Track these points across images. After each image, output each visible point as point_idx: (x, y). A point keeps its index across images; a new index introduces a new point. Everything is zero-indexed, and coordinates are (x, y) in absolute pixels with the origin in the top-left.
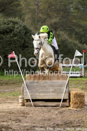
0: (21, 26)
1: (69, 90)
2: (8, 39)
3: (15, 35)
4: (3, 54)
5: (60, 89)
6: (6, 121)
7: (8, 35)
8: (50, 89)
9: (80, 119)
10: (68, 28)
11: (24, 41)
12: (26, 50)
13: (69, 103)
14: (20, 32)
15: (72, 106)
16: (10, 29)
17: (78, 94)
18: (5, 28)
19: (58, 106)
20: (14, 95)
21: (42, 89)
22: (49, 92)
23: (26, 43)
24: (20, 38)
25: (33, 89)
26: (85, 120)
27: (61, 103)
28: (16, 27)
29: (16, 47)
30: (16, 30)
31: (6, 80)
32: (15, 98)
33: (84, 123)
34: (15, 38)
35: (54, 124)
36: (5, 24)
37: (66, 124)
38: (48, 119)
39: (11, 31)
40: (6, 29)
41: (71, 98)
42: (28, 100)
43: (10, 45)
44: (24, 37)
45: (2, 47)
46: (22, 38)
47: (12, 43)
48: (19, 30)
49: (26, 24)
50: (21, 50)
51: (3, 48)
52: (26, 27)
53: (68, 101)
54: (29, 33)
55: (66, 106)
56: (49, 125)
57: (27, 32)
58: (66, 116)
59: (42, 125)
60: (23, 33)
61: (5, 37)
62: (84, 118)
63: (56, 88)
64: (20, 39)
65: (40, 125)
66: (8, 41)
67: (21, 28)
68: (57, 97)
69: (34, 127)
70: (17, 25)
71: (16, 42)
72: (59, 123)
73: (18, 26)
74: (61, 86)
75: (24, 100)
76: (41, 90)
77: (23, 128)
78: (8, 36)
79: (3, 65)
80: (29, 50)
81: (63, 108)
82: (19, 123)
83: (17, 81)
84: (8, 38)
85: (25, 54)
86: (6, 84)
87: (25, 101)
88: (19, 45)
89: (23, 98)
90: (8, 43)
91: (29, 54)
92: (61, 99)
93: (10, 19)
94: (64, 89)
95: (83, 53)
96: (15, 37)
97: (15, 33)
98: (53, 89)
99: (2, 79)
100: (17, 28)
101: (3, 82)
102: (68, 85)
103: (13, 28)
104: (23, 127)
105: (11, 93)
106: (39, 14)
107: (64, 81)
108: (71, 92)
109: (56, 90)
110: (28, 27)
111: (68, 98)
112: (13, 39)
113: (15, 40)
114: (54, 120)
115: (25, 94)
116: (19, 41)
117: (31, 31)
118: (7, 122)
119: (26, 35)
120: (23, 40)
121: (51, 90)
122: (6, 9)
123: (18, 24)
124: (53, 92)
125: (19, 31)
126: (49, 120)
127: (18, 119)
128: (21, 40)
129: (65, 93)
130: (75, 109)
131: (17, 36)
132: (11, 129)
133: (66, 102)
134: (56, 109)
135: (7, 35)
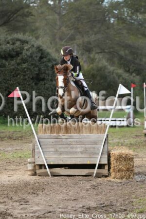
0: (33, 46)
1: (108, 149)
2: (13, 67)
3: (24, 61)
4: (6, 90)
5: (94, 148)
6: (4, 202)
7: (13, 60)
8: (77, 148)
9: (127, 197)
10: (107, 49)
11: (39, 70)
12: (42, 85)
13: (109, 170)
14: (31, 57)
15: (113, 175)
16: (16, 52)
17: (123, 156)
18: (8, 49)
19: (90, 176)
20: (20, 157)
21: (64, 148)
22: (76, 153)
23: (42, 73)
24: (32, 64)
25: (49, 148)
26: (135, 200)
27: (96, 170)
28: (25, 48)
29: (25, 79)
30: (25, 53)
31: (9, 132)
32: (22, 162)
33: (133, 205)
34: (25, 66)
35: (83, 207)
36: (8, 43)
37: (103, 207)
38: (73, 198)
39: (18, 54)
40: (10, 51)
41: (112, 163)
42: (41, 166)
43: (17, 76)
44: (38, 63)
45: (4, 79)
46: (36, 66)
47: (19, 74)
48: (30, 52)
49: (41, 44)
50: (33, 84)
51: (5, 81)
52: (41, 48)
53: (107, 167)
54: (46, 58)
55: (103, 176)
56: (74, 209)
57: (43, 56)
58: (104, 193)
59: (62, 208)
60: (36, 57)
61: (9, 64)
62: (134, 196)
63: (87, 146)
64: (32, 67)
65: (60, 210)
66: (14, 69)
67: (34, 49)
68: (90, 161)
69: (50, 212)
70: (26, 44)
71: (25, 72)
72: (91, 206)
73: (29, 47)
74: (96, 143)
75: (35, 166)
76: (62, 150)
77: (31, 215)
78: (13, 62)
79: (5, 107)
80: (47, 85)
81: (99, 179)
82: (25, 206)
83: (28, 133)
84: (13, 65)
85: (40, 91)
86: (10, 138)
87: (37, 167)
88: (31, 77)
89: (34, 163)
90: (13, 73)
91: (46, 91)
92: (95, 165)
93: (16, 36)
94: (101, 147)
95: (132, 89)
96: (24, 63)
97: (24, 58)
98: (82, 147)
99: (3, 131)
100: (27, 50)
101: (4, 134)
102: (106, 142)
103: (21, 50)
104: (31, 213)
105: (15, 152)
106: (62, 28)
107: (99, 134)
108: (111, 153)
109: (88, 149)
110: (44, 47)
111: (106, 162)
112: (21, 66)
113: (25, 68)
114: (84, 200)
115: (36, 157)
116: (30, 69)
117: (50, 55)
118: (5, 204)
119: (42, 60)
120: (36, 69)
121: (79, 150)
122: (11, 20)
123: (29, 43)
124: (82, 153)
125: (31, 54)
126: (75, 200)
127: (24, 199)
128: (34, 68)
129: (102, 154)
130: (119, 181)
131: (28, 62)
132: (11, 216)
133: (104, 168)
134: (87, 181)
135: (11, 60)
